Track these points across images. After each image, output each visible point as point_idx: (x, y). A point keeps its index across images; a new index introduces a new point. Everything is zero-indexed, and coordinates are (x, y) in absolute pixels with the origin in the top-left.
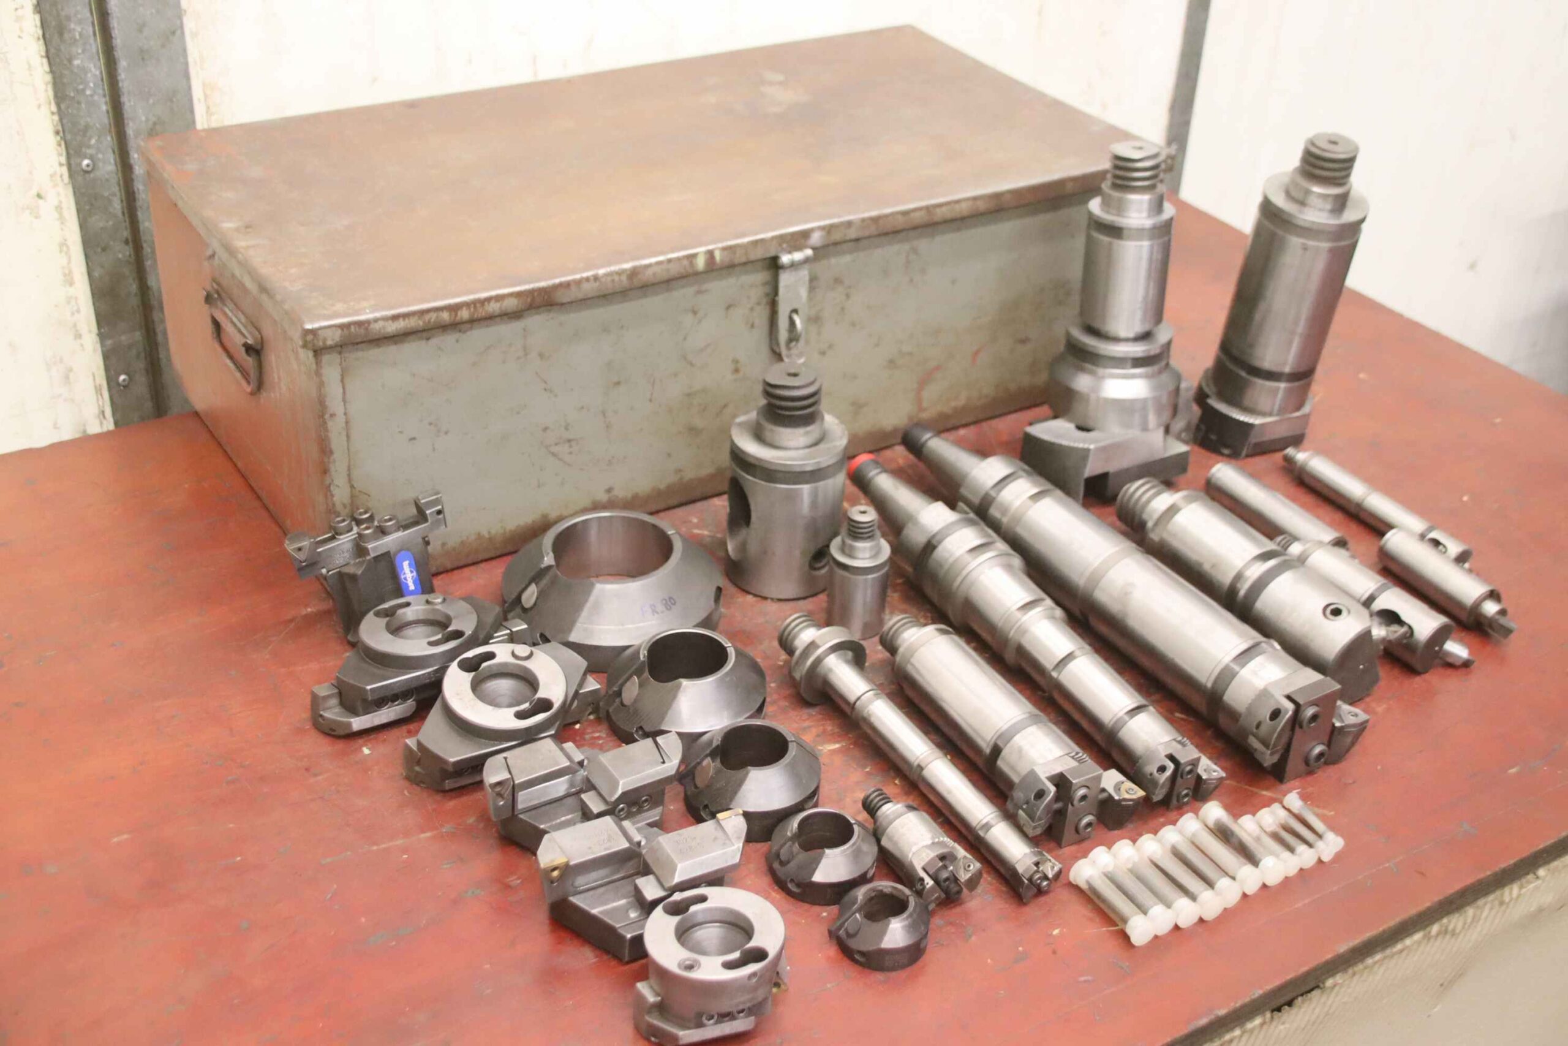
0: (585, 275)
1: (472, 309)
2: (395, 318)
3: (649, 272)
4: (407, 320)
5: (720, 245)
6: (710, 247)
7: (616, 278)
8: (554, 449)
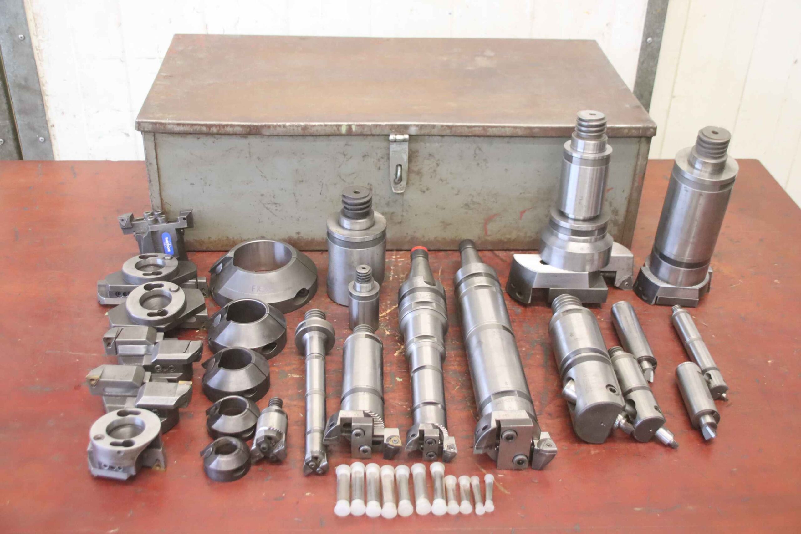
0: (279, 124)
1: (218, 128)
2: (179, 125)
3: (314, 129)
4: (184, 127)
5: (356, 123)
6: (350, 123)
7: (296, 128)
8: (267, 206)
